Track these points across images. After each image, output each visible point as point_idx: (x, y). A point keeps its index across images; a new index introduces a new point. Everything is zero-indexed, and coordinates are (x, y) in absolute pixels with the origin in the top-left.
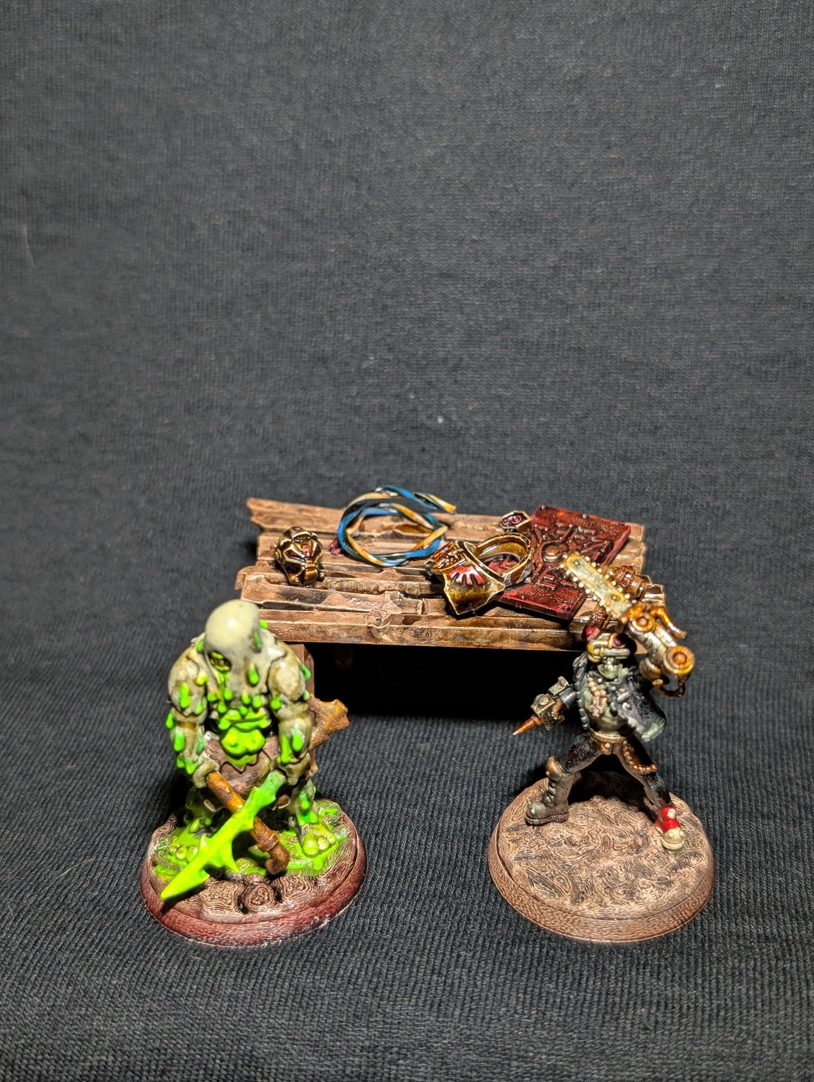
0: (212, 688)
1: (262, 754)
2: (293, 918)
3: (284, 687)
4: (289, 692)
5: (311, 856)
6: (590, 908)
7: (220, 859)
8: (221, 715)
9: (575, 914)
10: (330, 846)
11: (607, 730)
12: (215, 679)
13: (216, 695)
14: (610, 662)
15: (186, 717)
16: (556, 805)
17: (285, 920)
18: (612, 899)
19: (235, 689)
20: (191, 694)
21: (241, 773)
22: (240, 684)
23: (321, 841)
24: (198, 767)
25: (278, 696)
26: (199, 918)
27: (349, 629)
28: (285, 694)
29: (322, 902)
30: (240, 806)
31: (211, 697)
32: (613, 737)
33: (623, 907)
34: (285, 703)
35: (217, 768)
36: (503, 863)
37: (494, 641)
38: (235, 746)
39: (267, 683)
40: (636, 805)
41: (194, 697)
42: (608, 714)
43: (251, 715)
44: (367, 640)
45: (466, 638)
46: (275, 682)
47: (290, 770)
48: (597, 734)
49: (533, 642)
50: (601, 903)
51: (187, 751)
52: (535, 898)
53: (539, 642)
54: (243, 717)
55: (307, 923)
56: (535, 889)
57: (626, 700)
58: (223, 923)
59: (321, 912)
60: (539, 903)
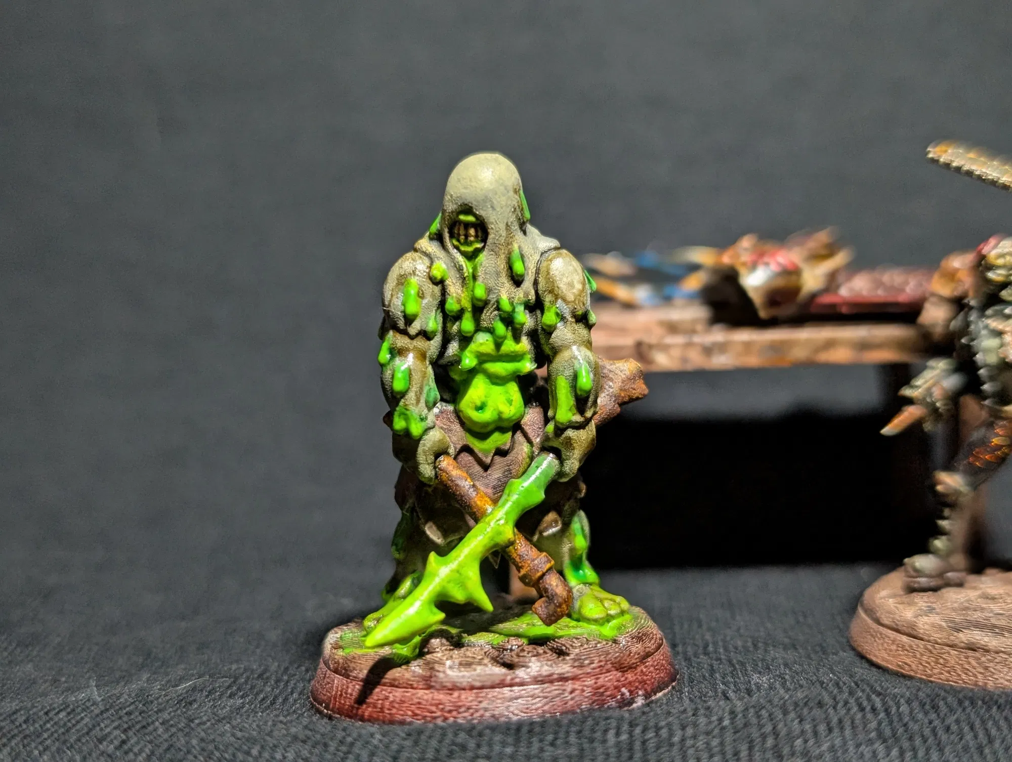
0: (454, 289)
1: (519, 436)
2: (590, 682)
3: (562, 286)
4: (571, 297)
5: (596, 621)
7: (463, 585)
8: (465, 340)
10: (623, 613)
12: (460, 269)
13: (459, 301)
15: (412, 338)
16: (949, 552)
17: (577, 685)
19: (491, 283)
20: (421, 295)
21: (486, 467)
22: (498, 274)
23: (606, 604)
24: (427, 430)
25: (553, 303)
26: (429, 687)
27: (607, 350)
28: (564, 300)
29: (632, 667)
30: (489, 509)
31: (452, 305)
34: (562, 318)
35: (452, 451)
36: (897, 631)
38: (480, 408)
39: (536, 283)
41: (425, 301)
43: (510, 345)
45: (778, 352)
46: (550, 280)
47: (569, 443)
51: (411, 395)
52: (972, 647)
54: (498, 345)
55: (613, 696)
56: (964, 637)
58: (472, 688)
59: (630, 683)
60: (977, 654)
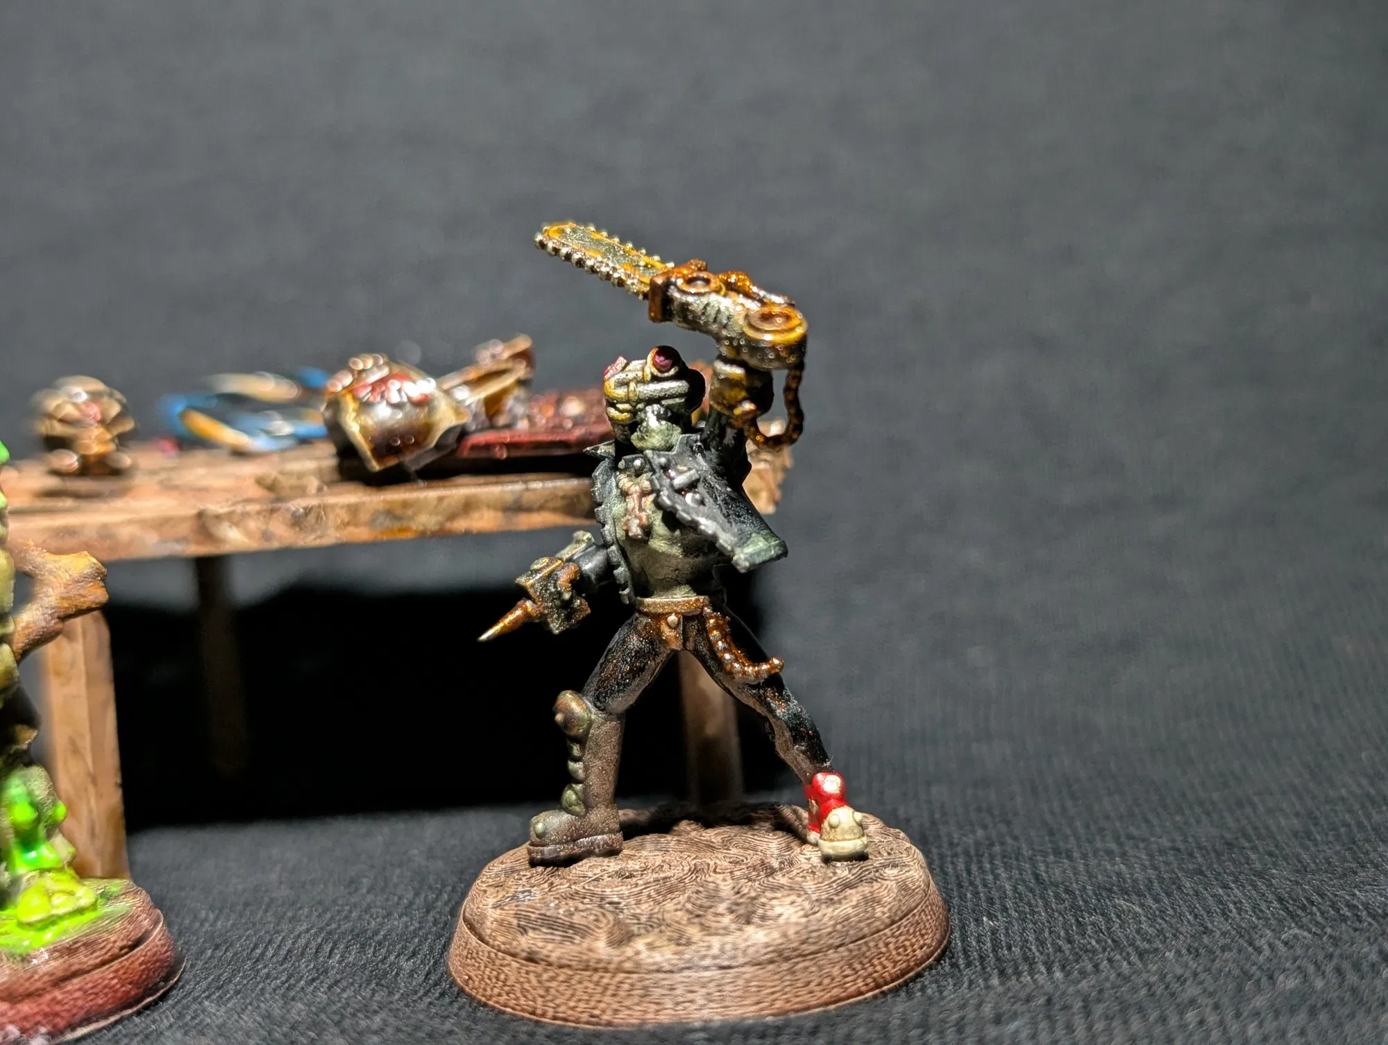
6: (651, 947)
9: (619, 970)
11: (668, 586)
14: (652, 417)
16: (588, 807)
18: (704, 928)
23: (56, 900)
27: (161, 524)
32: (682, 598)
33: (729, 939)
37: (452, 517)
40: (766, 819)
42: (660, 528)
44: (198, 543)
45: (397, 518)
48: (648, 600)
49: (529, 510)
50: (681, 941)
52: (531, 958)
53: (541, 508)
56: (525, 942)
57: (692, 486)
59: (25, 1018)
60: (539, 969)
